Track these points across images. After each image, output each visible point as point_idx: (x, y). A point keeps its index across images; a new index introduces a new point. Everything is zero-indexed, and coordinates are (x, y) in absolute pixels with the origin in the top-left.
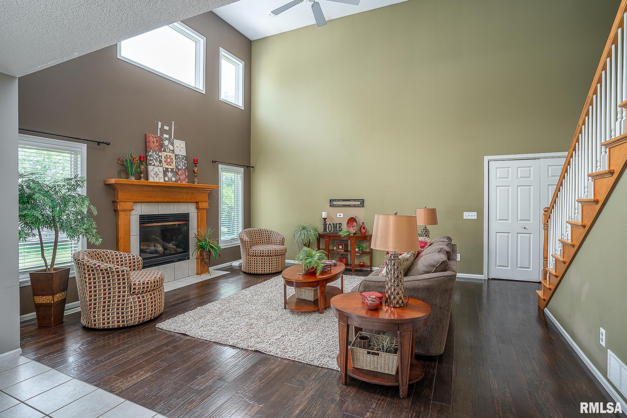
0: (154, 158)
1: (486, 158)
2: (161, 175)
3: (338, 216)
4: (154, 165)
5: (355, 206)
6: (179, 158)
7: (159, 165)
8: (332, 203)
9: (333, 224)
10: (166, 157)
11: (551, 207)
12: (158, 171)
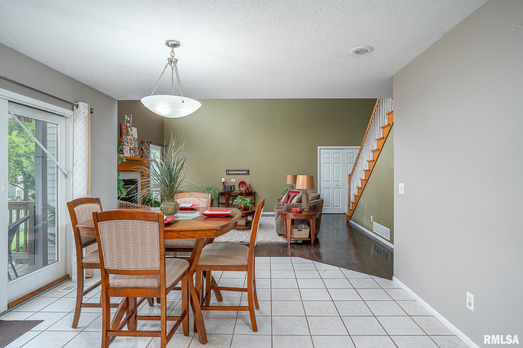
0: (125, 140)
1: (319, 148)
2: (129, 152)
3: (232, 181)
4: (126, 145)
5: (243, 174)
6: (135, 140)
7: (128, 145)
8: (228, 172)
9: (230, 186)
10: (130, 139)
11: (352, 174)
12: (127, 149)
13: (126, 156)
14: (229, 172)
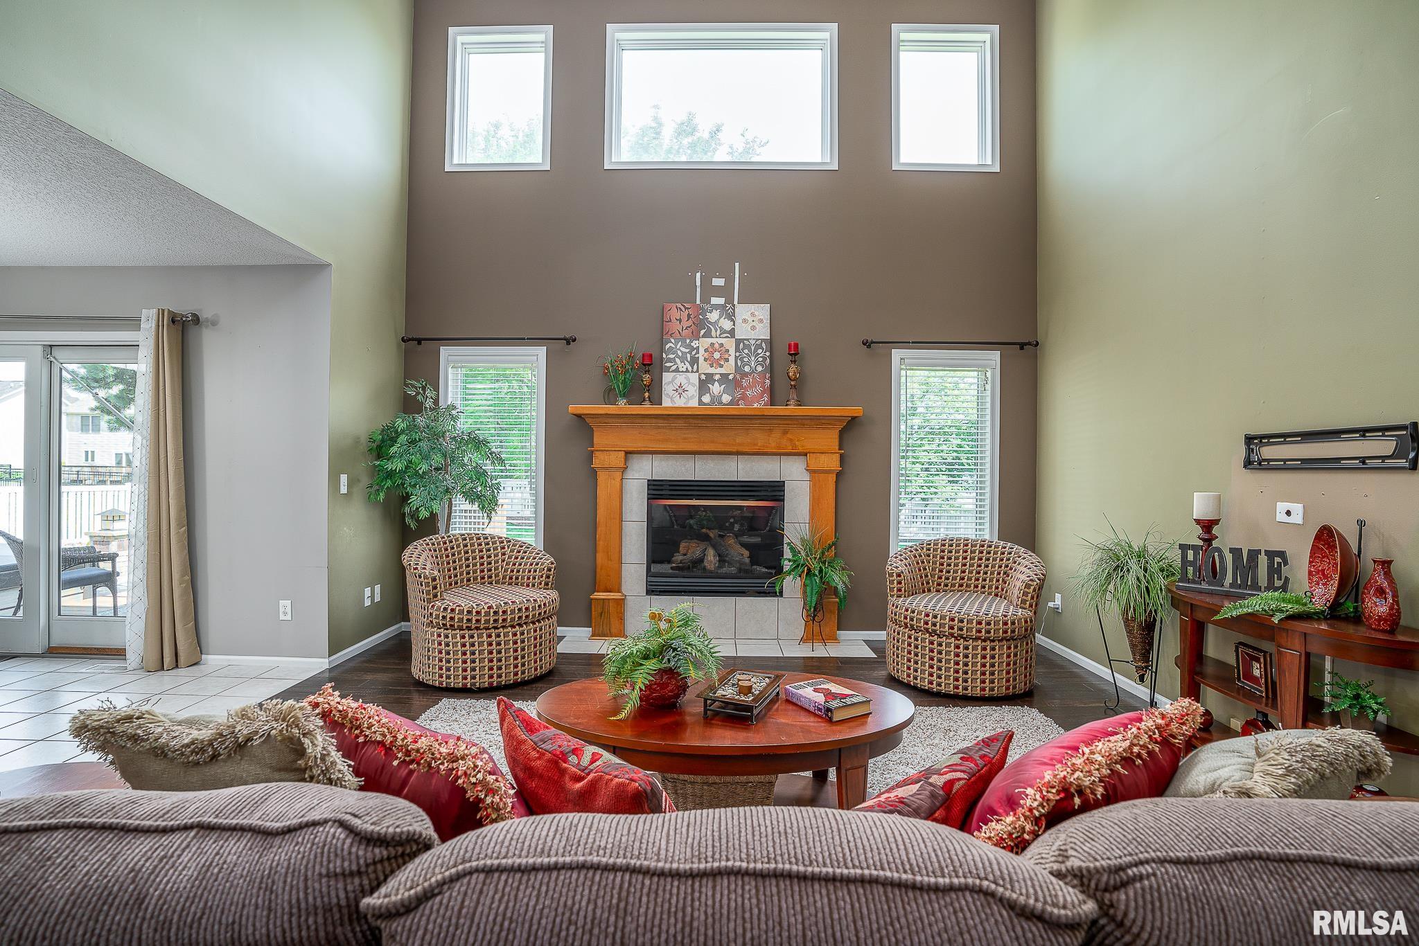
0: (678, 356)
2: (693, 391)
3: (1281, 516)
4: (677, 370)
6: (748, 347)
7: (690, 369)
8: (1256, 451)
9: (1238, 552)
10: (710, 350)
12: (684, 382)
13: (670, 405)
14: (1268, 452)
